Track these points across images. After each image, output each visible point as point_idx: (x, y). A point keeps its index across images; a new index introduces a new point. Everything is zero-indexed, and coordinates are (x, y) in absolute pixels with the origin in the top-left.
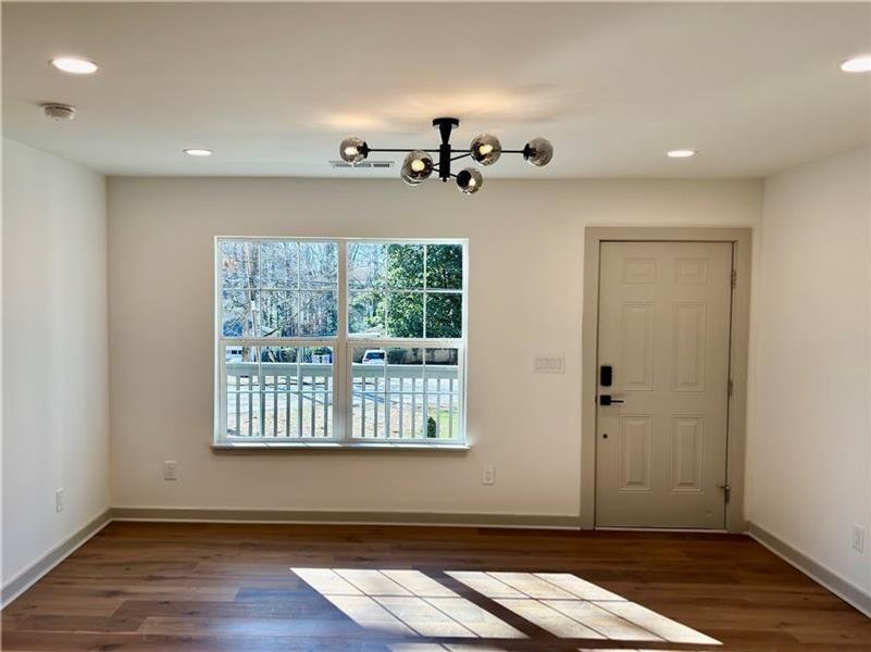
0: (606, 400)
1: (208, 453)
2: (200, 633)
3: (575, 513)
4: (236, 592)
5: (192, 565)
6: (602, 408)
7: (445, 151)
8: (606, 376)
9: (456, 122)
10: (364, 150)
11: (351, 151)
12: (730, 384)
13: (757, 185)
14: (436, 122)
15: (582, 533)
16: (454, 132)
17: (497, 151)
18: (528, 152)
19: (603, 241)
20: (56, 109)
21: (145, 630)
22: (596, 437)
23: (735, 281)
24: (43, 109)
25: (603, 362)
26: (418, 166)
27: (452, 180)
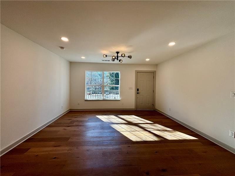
0: (138, 93)
1: (84, 101)
2: (82, 124)
3: (134, 108)
4: (88, 119)
5: (81, 116)
6: (137, 94)
7: (117, 56)
8: (138, 90)
9: (119, 52)
10: (106, 56)
11: (105, 56)
12: (153, 91)
13: (156, 65)
14: (116, 52)
15: (135, 111)
16: (119, 54)
17: (124, 56)
18: (129, 57)
19: (137, 72)
20: (62, 48)
21: (74, 124)
22: (137, 98)
23: (154, 77)
24: (60, 48)
25: (138, 88)
26: (114, 58)
27: (118, 60)
